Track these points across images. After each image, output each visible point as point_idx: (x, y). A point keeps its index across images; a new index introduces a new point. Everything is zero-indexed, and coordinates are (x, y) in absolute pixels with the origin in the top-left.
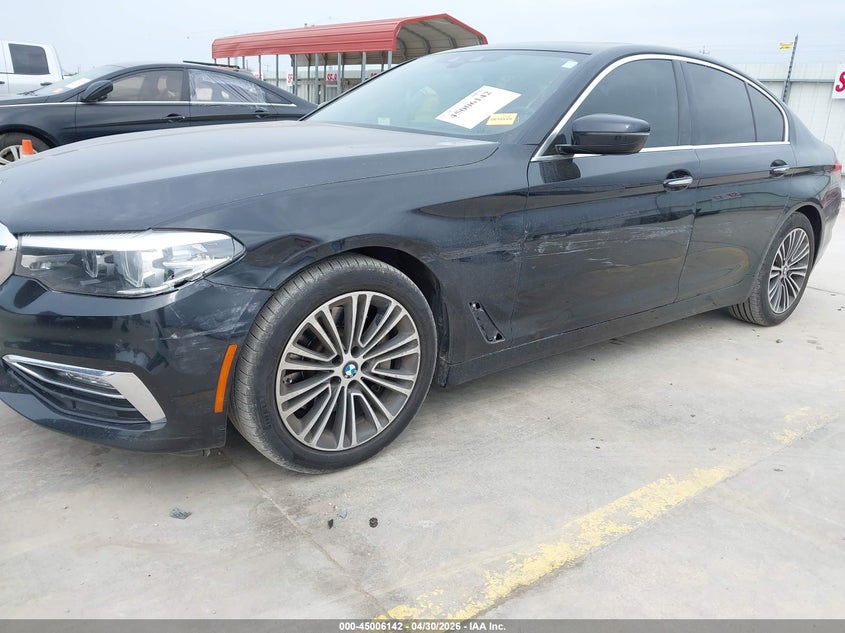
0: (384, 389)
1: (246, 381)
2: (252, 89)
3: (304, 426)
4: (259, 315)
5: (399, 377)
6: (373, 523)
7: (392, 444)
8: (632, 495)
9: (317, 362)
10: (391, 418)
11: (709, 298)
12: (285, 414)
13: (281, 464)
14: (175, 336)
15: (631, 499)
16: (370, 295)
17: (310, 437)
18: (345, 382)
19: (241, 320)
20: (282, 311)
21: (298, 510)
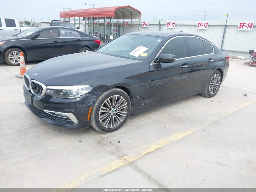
0: (120, 115)
1: (93, 114)
2: (77, 33)
3: (104, 123)
4: (96, 101)
5: (123, 112)
6: (119, 142)
7: (122, 127)
8: (172, 136)
9: (106, 110)
10: (122, 121)
11: (196, 91)
12: (101, 121)
13: (100, 131)
14: (80, 106)
15: (172, 137)
16: (117, 96)
17: (105, 125)
18: (112, 114)
19: (93, 102)
20: (100, 100)
21: (104, 140)
